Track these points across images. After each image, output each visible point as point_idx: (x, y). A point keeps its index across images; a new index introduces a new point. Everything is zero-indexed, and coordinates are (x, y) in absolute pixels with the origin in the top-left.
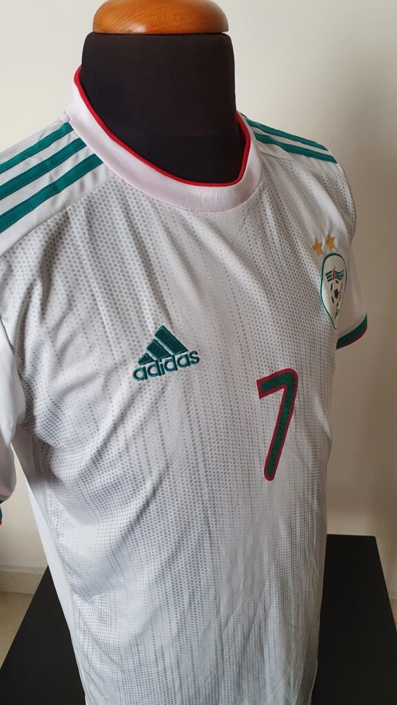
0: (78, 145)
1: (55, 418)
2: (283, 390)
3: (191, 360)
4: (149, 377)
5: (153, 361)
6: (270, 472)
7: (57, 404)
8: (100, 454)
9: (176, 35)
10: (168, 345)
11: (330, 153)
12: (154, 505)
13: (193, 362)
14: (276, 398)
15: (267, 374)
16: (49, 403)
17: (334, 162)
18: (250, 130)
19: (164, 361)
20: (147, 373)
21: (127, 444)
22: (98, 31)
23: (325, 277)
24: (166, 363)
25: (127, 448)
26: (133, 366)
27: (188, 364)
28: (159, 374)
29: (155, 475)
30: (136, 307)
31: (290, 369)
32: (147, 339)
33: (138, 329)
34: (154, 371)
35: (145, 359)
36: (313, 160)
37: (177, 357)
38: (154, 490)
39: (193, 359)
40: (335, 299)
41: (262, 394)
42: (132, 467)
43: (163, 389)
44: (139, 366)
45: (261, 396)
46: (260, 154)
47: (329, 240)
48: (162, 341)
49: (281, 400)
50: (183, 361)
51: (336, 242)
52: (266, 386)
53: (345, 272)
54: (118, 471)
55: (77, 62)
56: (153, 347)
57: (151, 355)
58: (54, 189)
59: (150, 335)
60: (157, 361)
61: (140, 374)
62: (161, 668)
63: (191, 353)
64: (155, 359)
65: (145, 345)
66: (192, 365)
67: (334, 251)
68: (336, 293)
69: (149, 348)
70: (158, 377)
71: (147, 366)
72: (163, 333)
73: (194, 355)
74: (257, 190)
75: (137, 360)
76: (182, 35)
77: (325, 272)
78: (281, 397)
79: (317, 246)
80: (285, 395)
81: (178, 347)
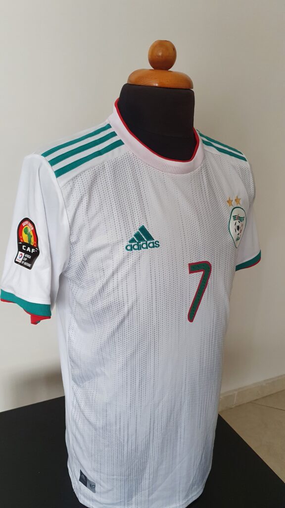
0: (113, 134)
1: (83, 267)
2: (202, 272)
3: (155, 245)
4: (133, 250)
5: (136, 242)
6: (191, 317)
7: (86, 259)
8: (103, 288)
9: (167, 88)
10: (144, 236)
11: (244, 156)
12: (127, 321)
13: (156, 247)
14: (199, 275)
15: (194, 261)
16: (82, 258)
17: (246, 160)
18: (201, 138)
19: (141, 243)
20: (132, 247)
21: (118, 284)
22: (130, 83)
23: (232, 217)
24: (143, 245)
25: (118, 286)
26: (126, 243)
27: (154, 247)
28: (138, 249)
29: (130, 303)
30: (131, 214)
31: (208, 262)
32: (135, 231)
33: (131, 225)
34: (136, 247)
35: (132, 241)
36: (233, 157)
37: (148, 242)
38: (128, 312)
39: (156, 245)
40: (237, 230)
41: (191, 272)
42: (118, 297)
43: (139, 257)
44: (129, 244)
45: (190, 273)
46: (204, 151)
47: (237, 200)
48: (142, 233)
49: (201, 277)
50: (151, 245)
51: (241, 202)
52: (194, 268)
53: (245, 218)
54: (111, 299)
55: (118, 96)
56: (137, 235)
57: (135, 239)
58: (99, 153)
59: (137, 229)
60: (138, 243)
61: (129, 248)
62: (118, 427)
63: (156, 242)
64: (137, 241)
65: (134, 234)
66: (155, 248)
67: (239, 206)
68: (238, 228)
69: (135, 235)
70: (138, 250)
71: (133, 244)
72: (143, 229)
73: (157, 243)
74: (200, 167)
75: (128, 240)
76: (170, 88)
77: (233, 215)
78: (201, 276)
79: (229, 202)
80: (203, 275)
81: (149, 237)
